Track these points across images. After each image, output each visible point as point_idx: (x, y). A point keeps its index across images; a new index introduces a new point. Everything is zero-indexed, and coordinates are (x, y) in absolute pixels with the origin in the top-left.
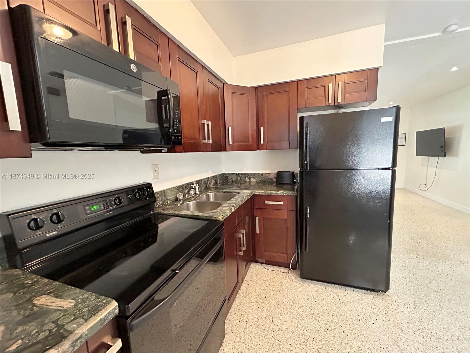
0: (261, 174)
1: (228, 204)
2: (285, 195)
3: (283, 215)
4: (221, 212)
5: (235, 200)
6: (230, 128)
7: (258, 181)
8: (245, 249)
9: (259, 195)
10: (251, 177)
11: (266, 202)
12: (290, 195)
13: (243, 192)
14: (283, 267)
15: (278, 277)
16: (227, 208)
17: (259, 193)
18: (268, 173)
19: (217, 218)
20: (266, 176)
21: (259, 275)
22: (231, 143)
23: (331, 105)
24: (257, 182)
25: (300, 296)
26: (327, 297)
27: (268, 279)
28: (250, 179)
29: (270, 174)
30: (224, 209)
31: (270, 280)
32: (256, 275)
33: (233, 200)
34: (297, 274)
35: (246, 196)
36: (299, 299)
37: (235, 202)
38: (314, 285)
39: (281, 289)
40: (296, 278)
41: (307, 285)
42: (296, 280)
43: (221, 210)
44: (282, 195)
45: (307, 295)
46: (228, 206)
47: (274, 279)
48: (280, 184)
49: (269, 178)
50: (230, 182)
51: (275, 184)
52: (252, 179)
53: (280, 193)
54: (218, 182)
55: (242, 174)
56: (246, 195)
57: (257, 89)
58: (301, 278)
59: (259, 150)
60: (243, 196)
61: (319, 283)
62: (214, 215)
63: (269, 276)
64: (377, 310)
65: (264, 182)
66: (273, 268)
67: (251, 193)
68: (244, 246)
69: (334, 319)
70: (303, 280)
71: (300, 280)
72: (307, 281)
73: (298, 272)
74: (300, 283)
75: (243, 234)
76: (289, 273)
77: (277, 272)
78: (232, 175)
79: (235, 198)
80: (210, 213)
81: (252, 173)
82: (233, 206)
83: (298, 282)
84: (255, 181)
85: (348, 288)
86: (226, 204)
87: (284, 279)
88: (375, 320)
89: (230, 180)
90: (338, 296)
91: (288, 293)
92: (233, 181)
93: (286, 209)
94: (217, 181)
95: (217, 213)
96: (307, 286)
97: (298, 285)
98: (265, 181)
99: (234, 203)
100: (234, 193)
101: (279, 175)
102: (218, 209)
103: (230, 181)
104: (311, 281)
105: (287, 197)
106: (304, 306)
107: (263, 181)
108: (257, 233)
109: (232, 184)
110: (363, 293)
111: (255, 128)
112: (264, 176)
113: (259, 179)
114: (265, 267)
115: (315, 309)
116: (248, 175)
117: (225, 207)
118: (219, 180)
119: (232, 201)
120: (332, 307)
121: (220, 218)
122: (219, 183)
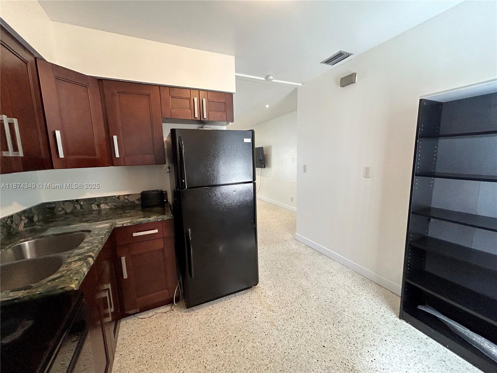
0: (116, 197)
1: (78, 255)
2: (159, 220)
3: (160, 244)
4: (71, 273)
5: (88, 246)
6: (58, 133)
7: (113, 207)
8: (112, 310)
9: (123, 228)
10: (101, 203)
11: (135, 235)
12: (166, 219)
13: (95, 229)
14: (164, 305)
15: (161, 321)
16: (79, 263)
17: (123, 224)
18: (128, 195)
19: (67, 289)
20: (125, 199)
21: (134, 332)
22: (61, 155)
23: (197, 119)
24: (111, 209)
25: (192, 330)
26: (216, 315)
27: (148, 331)
28: (99, 206)
29: (130, 196)
30: (74, 266)
31: (151, 331)
32: (129, 334)
33: (85, 247)
34: (182, 305)
35: (106, 234)
36: (191, 335)
37: (91, 249)
38: (202, 309)
39: (169, 334)
40: (181, 311)
41: (195, 312)
42: (183, 314)
43: (68, 270)
44: (156, 220)
45: (198, 324)
46: (80, 260)
47: (157, 326)
48: (148, 207)
49: (129, 201)
50: (60, 216)
51: (139, 208)
52: (103, 206)
53: (152, 219)
54: (36, 219)
55: (85, 200)
56: (105, 232)
57: (100, 82)
58: (188, 308)
59: (113, 165)
60: (98, 235)
61: (206, 305)
62: (57, 286)
63: (149, 326)
64: (255, 304)
65: (123, 207)
66: (151, 313)
67: (111, 227)
68: (111, 307)
69: (228, 333)
70: (190, 309)
71: (187, 311)
72: (194, 309)
73: (182, 303)
74: (187, 315)
75: (108, 289)
76: (173, 310)
77: (158, 315)
78: (64, 203)
79: (86, 242)
80: (46, 284)
81: (102, 197)
82: (91, 256)
83: (185, 314)
84: (107, 207)
85: (230, 296)
86: (75, 256)
87: (169, 319)
88: (256, 313)
89: (61, 211)
90: (225, 308)
91: (178, 334)
92: (66, 213)
93: (162, 236)
94: (33, 217)
95: (63, 278)
96: (195, 314)
97: (186, 318)
98: (124, 205)
99: (89, 251)
100: (79, 232)
101: (144, 196)
102: (61, 269)
103: (61, 213)
104: (198, 306)
105: (162, 222)
106: (199, 338)
107: (121, 206)
108: (124, 278)
109: (66, 218)
110: (242, 294)
111: (104, 135)
112: (122, 199)
113: (114, 204)
114: (141, 317)
115: (210, 335)
116: (96, 201)
117: (75, 261)
118: (35, 216)
119: (81, 248)
120: (223, 323)
121: (74, 286)
122: (38, 221)
